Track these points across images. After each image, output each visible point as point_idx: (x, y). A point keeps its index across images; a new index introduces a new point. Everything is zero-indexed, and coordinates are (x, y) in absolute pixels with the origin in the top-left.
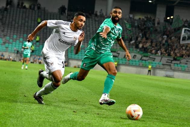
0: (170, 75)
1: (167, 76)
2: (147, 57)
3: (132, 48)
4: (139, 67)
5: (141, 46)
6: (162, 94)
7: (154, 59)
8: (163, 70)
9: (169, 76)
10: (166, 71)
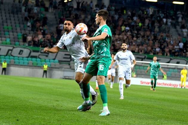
0: (69, 77)
1: (65, 78)
2: (37, 51)
3: (19, 41)
4: (28, 67)
5: (29, 38)
6: (58, 103)
7: (47, 54)
8: (60, 69)
9: (67, 78)
10: (64, 71)
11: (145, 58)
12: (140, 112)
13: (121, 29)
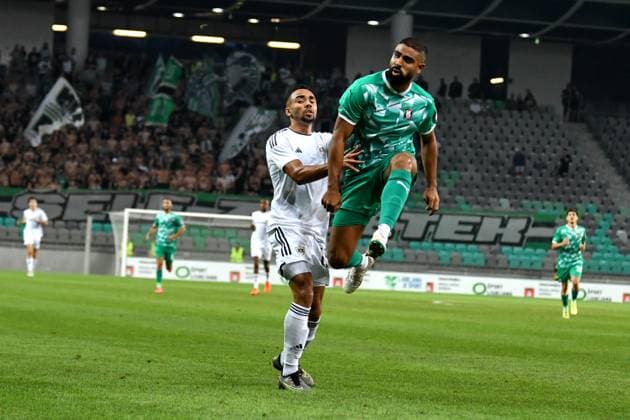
11: (191, 204)
12: (174, 356)
13: (124, 121)
